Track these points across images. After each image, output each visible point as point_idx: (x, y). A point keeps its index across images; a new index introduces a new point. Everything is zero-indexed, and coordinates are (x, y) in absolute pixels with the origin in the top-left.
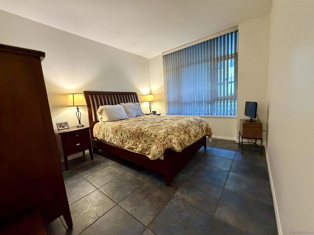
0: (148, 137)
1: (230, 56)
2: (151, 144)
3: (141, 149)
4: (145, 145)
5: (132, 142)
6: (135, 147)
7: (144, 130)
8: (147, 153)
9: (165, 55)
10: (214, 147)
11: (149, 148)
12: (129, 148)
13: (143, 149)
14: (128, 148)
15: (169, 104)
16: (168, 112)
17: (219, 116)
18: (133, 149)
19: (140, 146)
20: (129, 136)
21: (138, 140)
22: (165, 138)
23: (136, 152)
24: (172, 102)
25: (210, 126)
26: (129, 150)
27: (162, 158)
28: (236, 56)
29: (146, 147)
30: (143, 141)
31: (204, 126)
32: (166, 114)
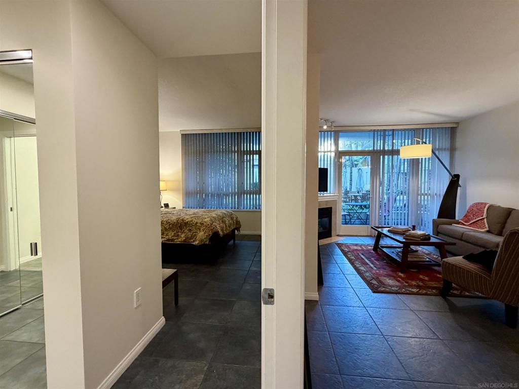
0: (193, 226)
1: (255, 152)
2: (196, 232)
3: (184, 238)
4: (189, 234)
5: (171, 234)
6: (176, 238)
7: (187, 220)
8: (192, 241)
9: (185, 134)
10: (242, 240)
11: (194, 236)
12: (168, 240)
13: (187, 238)
14: (166, 241)
15: (187, 194)
16: (186, 205)
17: (245, 209)
18: (172, 240)
19: (183, 235)
20: (167, 228)
21: (180, 231)
22: (211, 224)
23: (178, 243)
24: (192, 193)
25: (239, 219)
26: (168, 242)
27: (207, 242)
28: (259, 153)
29: (190, 236)
30: (186, 231)
31: (235, 219)
32: (183, 208)
